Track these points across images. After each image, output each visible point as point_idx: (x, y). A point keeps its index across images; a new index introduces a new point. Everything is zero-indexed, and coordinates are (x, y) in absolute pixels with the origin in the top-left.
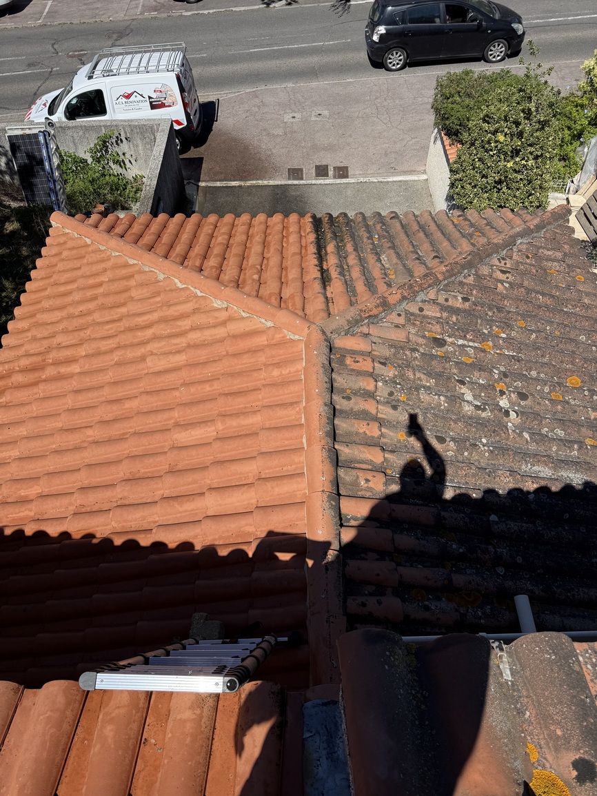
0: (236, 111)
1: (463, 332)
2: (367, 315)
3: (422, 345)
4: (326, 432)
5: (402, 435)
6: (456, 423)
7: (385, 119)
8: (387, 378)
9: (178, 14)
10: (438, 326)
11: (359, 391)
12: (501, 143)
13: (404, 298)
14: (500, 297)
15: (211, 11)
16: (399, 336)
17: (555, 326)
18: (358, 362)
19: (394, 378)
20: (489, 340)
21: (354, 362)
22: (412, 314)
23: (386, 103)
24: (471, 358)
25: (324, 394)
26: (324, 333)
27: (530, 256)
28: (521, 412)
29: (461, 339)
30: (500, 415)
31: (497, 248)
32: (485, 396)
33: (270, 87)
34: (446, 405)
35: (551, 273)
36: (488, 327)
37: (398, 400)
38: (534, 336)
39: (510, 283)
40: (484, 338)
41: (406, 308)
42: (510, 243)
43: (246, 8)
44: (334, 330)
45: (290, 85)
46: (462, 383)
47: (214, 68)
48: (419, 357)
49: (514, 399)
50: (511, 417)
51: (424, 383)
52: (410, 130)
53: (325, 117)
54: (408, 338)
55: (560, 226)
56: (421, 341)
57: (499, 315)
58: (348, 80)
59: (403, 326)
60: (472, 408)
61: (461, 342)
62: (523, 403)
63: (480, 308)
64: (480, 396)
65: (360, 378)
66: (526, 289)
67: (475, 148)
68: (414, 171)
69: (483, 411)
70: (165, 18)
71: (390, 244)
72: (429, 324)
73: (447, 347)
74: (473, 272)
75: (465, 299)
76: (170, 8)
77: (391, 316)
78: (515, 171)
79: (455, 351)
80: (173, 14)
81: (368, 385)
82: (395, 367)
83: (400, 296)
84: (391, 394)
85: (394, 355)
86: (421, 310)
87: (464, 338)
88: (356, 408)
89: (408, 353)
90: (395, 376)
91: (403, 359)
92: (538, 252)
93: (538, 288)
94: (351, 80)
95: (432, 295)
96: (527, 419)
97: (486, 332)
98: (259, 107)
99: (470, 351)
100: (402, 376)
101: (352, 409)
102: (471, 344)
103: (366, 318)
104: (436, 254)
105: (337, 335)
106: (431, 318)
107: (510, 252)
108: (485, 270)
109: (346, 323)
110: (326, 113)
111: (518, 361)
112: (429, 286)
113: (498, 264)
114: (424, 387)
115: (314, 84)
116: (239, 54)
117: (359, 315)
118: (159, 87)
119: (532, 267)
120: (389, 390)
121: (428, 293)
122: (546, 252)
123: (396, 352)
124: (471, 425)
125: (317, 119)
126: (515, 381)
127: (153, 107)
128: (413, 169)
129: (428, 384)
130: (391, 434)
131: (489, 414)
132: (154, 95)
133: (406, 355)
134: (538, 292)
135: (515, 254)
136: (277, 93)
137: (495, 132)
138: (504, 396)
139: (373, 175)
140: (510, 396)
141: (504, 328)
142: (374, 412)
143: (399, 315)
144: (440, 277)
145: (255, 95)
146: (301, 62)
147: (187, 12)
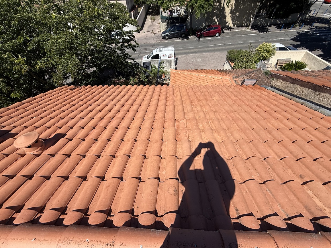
7: (213, 60)
9: (164, 42)
12: (244, 60)
15: (171, 41)
23: (212, 58)
33: (187, 55)
78: (247, 65)
92: (257, 74)
98: (186, 58)
110: (200, 59)
113: (252, 74)
118: (170, 54)
122: (259, 74)
125: (199, 61)
127: (168, 57)
132: (169, 55)
136: (189, 56)
137: (243, 58)
145: (185, 56)
146: (193, 50)
147: (166, 41)
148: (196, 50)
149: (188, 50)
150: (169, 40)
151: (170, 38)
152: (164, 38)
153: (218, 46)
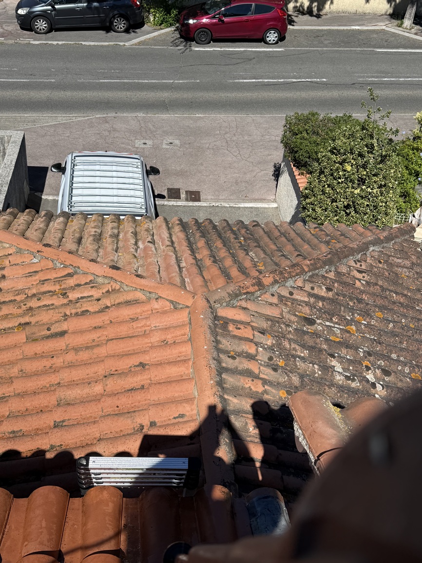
0: (85, 133)
1: (329, 315)
2: (245, 291)
3: (294, 322)
4: (216, 382)
5: (283, 393)
6: (330, 388)
7: (235, 152)
8: (266, 346)
9: (25, 42)
10: (307, 308)
11: (242, 354)
12: (348, 172)
13: (276, 282)
14: (358, 291)
15: (60, 43)
16: (274, 312)
17: (410, 319)
18: (239, 329)
19: (272, 346)
20: (352, 325)
21: (236, 328)
22: (284, 297)
23: (234, 138)
24: (337, 337)
25: (212, 351)
26: (208, 301)
27: (382, 261)
28: (386, 385)
29: (327, 321)
30: (368, 386)
31: (352, 252)
32: (353, 370)
33: (120, 114)
34: (320, 373)
35: (402, 277)
36: (350, 314)
37: (277, 365)
38: (391, 325)
39: (366, 281)
40: (349, 323)
41: (278, 292)
42: (364, 248)
43: (96, 44)
44: (217, 300)
45: (141, 115)
46: (333, 356)
47: (63, 93)
48: (293, 331)
49: (379, 375)
50: (377, 388)
51: (299, 353)
52: (260, 163)
53: (177, 146)
54: (281, 314)
55: (406, 240)
56: (293, 318)
57: (359, 306)
58: (197, 115)
59: (276, 305)
60: (342, 378)
61: (328, 323)
62: (387, 379)
63: (342, 298)
64: (349, 369)
65: (243, 342)
66: (381, 287)
67: (325, 176)
68: (264, 200)
69: (352, 381)
70: (12, 44)
71: (255, 244)
72: (299, 305)
73: (316, 325)
74: (333, 269)
75: (329, 289)
76: (19, 36)
77: (266, 296)
79: (324, 330)
80: (20, 42)
81: (250, 348)
82: (273, 337)
83: (272, 280)
84: (271, 359)
85: (271, 327)
86: (291, 294)
87: (331, 320)
88: (240, 367)
89: (283, 326)
90: (273, 345)
91: (279, 332)
92: (389, 259)
93: (391, 288)
94: (200, 115)
95: (300, 283)
96: (392, 391)
97: (349, 318)
98: (109, 131)
99: (337, 331)
100: (279, 345)
101: (237, 368)
102: (336, 326)
103: (245, 294)
104: (299, 253)
105: (219, 305)
106: (301, 301)
107: (364, 257)
108: (343, 269)
109: (227, 295)
110: (177, 142)
111: (380, 344)
112: (297, 275)
113: (355, 265)
114: (299, 357)
115: (165, 116)
116: (88, 83)
117: (239, 289)
119: (385, 270)
120: (268, 355)
121: (296, 280)
122: (395, 260)
123: (272, 324)
124: (343, 391)
125: (168, 147)
126: (379, 360)
128: (263, 197)
129: (302, 355)
130: (273, 391)
131: (358, 385)
133: (281, 328)
134: (391, 291)
135: (368, 259)
136: (128, 121)
137: (342, 163)
138: (370, 372)
139: (225, 200)
140: (375, 372)
141: (364, 316)
142: (257, 371)
143: (273, 295)
144: (306, 269)
145: (106, 121)
146: (151, 95)
147: (35, 41)
148: (165, 95)
149: (128, 93)
150: (50, 35)
151: (57, 30)
152: (27, 23)
153: (268, 85)
